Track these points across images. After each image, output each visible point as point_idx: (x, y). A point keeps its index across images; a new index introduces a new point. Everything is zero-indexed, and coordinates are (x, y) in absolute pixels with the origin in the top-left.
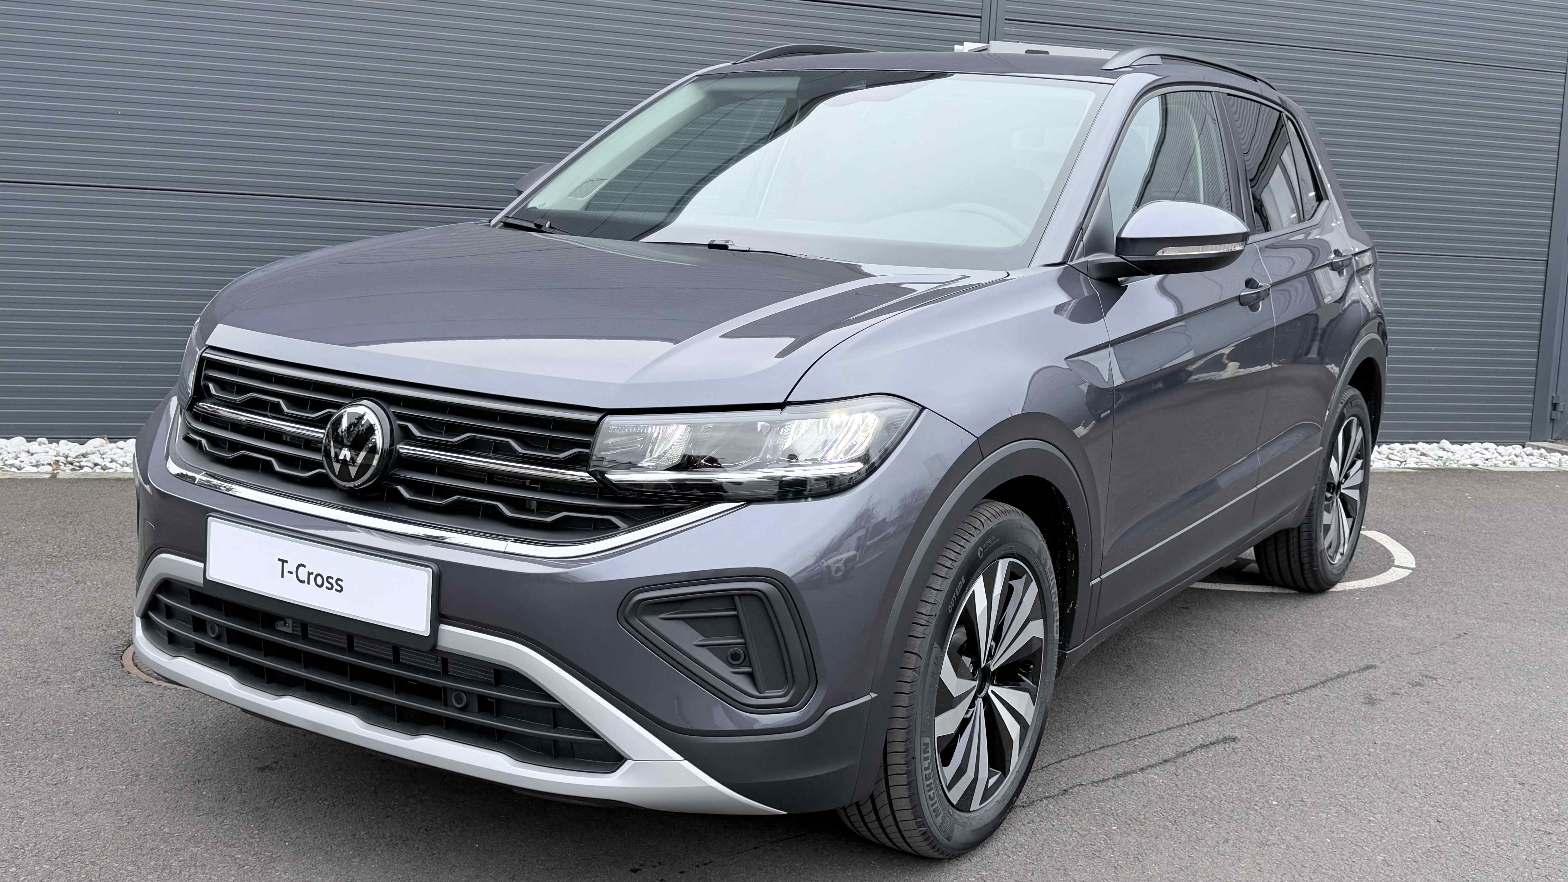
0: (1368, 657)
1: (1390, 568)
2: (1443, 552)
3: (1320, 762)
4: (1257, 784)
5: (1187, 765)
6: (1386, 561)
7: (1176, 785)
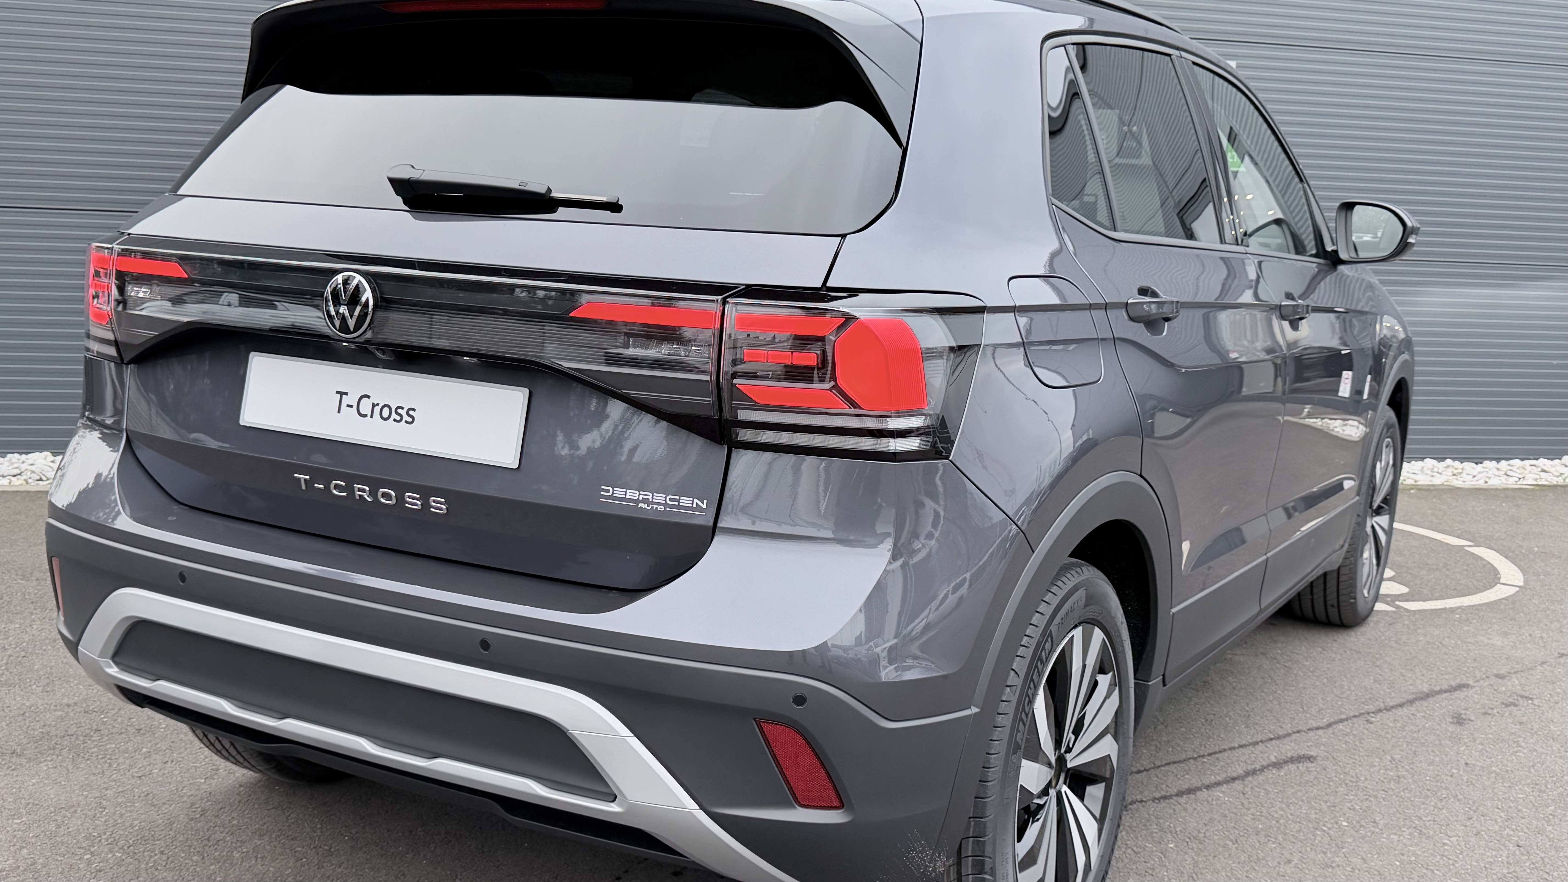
0: (1462, 676)
1: (1495, 585)
2: (1554, 569)
3: (1398, 783)
4: (1328, 804)
5: (1255, 783)
6: (1492, 577)
7: (1242, 804)
